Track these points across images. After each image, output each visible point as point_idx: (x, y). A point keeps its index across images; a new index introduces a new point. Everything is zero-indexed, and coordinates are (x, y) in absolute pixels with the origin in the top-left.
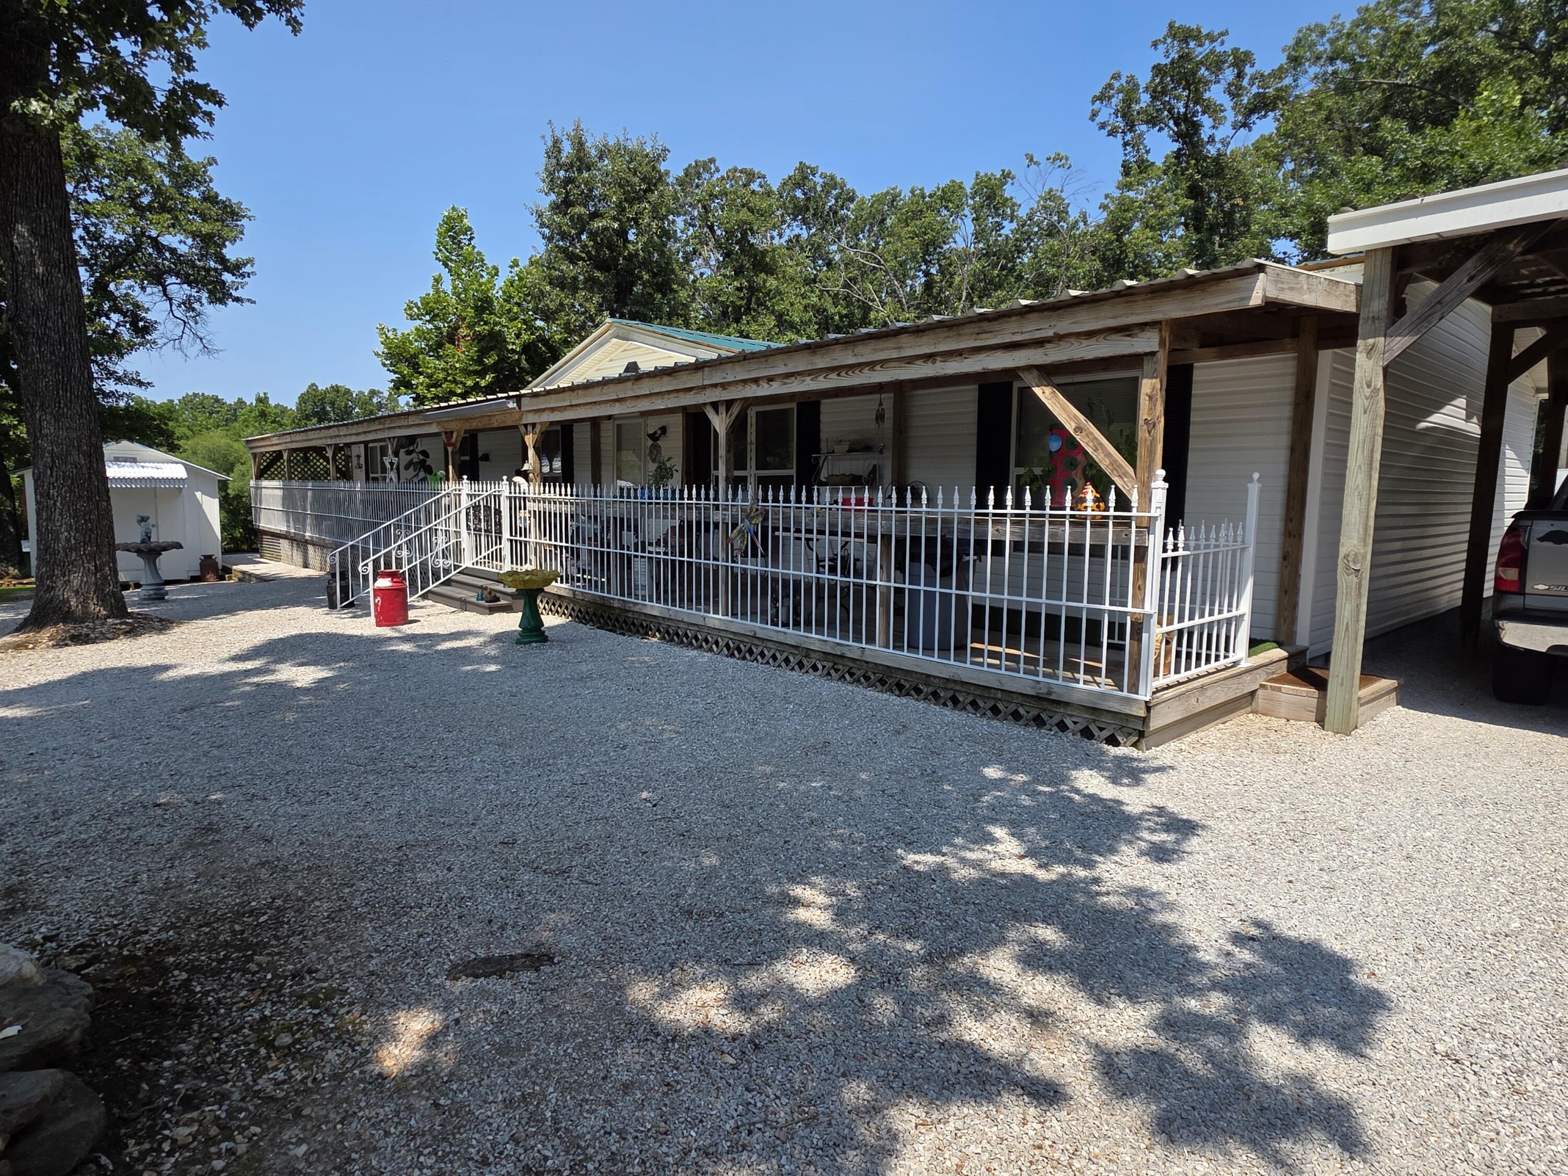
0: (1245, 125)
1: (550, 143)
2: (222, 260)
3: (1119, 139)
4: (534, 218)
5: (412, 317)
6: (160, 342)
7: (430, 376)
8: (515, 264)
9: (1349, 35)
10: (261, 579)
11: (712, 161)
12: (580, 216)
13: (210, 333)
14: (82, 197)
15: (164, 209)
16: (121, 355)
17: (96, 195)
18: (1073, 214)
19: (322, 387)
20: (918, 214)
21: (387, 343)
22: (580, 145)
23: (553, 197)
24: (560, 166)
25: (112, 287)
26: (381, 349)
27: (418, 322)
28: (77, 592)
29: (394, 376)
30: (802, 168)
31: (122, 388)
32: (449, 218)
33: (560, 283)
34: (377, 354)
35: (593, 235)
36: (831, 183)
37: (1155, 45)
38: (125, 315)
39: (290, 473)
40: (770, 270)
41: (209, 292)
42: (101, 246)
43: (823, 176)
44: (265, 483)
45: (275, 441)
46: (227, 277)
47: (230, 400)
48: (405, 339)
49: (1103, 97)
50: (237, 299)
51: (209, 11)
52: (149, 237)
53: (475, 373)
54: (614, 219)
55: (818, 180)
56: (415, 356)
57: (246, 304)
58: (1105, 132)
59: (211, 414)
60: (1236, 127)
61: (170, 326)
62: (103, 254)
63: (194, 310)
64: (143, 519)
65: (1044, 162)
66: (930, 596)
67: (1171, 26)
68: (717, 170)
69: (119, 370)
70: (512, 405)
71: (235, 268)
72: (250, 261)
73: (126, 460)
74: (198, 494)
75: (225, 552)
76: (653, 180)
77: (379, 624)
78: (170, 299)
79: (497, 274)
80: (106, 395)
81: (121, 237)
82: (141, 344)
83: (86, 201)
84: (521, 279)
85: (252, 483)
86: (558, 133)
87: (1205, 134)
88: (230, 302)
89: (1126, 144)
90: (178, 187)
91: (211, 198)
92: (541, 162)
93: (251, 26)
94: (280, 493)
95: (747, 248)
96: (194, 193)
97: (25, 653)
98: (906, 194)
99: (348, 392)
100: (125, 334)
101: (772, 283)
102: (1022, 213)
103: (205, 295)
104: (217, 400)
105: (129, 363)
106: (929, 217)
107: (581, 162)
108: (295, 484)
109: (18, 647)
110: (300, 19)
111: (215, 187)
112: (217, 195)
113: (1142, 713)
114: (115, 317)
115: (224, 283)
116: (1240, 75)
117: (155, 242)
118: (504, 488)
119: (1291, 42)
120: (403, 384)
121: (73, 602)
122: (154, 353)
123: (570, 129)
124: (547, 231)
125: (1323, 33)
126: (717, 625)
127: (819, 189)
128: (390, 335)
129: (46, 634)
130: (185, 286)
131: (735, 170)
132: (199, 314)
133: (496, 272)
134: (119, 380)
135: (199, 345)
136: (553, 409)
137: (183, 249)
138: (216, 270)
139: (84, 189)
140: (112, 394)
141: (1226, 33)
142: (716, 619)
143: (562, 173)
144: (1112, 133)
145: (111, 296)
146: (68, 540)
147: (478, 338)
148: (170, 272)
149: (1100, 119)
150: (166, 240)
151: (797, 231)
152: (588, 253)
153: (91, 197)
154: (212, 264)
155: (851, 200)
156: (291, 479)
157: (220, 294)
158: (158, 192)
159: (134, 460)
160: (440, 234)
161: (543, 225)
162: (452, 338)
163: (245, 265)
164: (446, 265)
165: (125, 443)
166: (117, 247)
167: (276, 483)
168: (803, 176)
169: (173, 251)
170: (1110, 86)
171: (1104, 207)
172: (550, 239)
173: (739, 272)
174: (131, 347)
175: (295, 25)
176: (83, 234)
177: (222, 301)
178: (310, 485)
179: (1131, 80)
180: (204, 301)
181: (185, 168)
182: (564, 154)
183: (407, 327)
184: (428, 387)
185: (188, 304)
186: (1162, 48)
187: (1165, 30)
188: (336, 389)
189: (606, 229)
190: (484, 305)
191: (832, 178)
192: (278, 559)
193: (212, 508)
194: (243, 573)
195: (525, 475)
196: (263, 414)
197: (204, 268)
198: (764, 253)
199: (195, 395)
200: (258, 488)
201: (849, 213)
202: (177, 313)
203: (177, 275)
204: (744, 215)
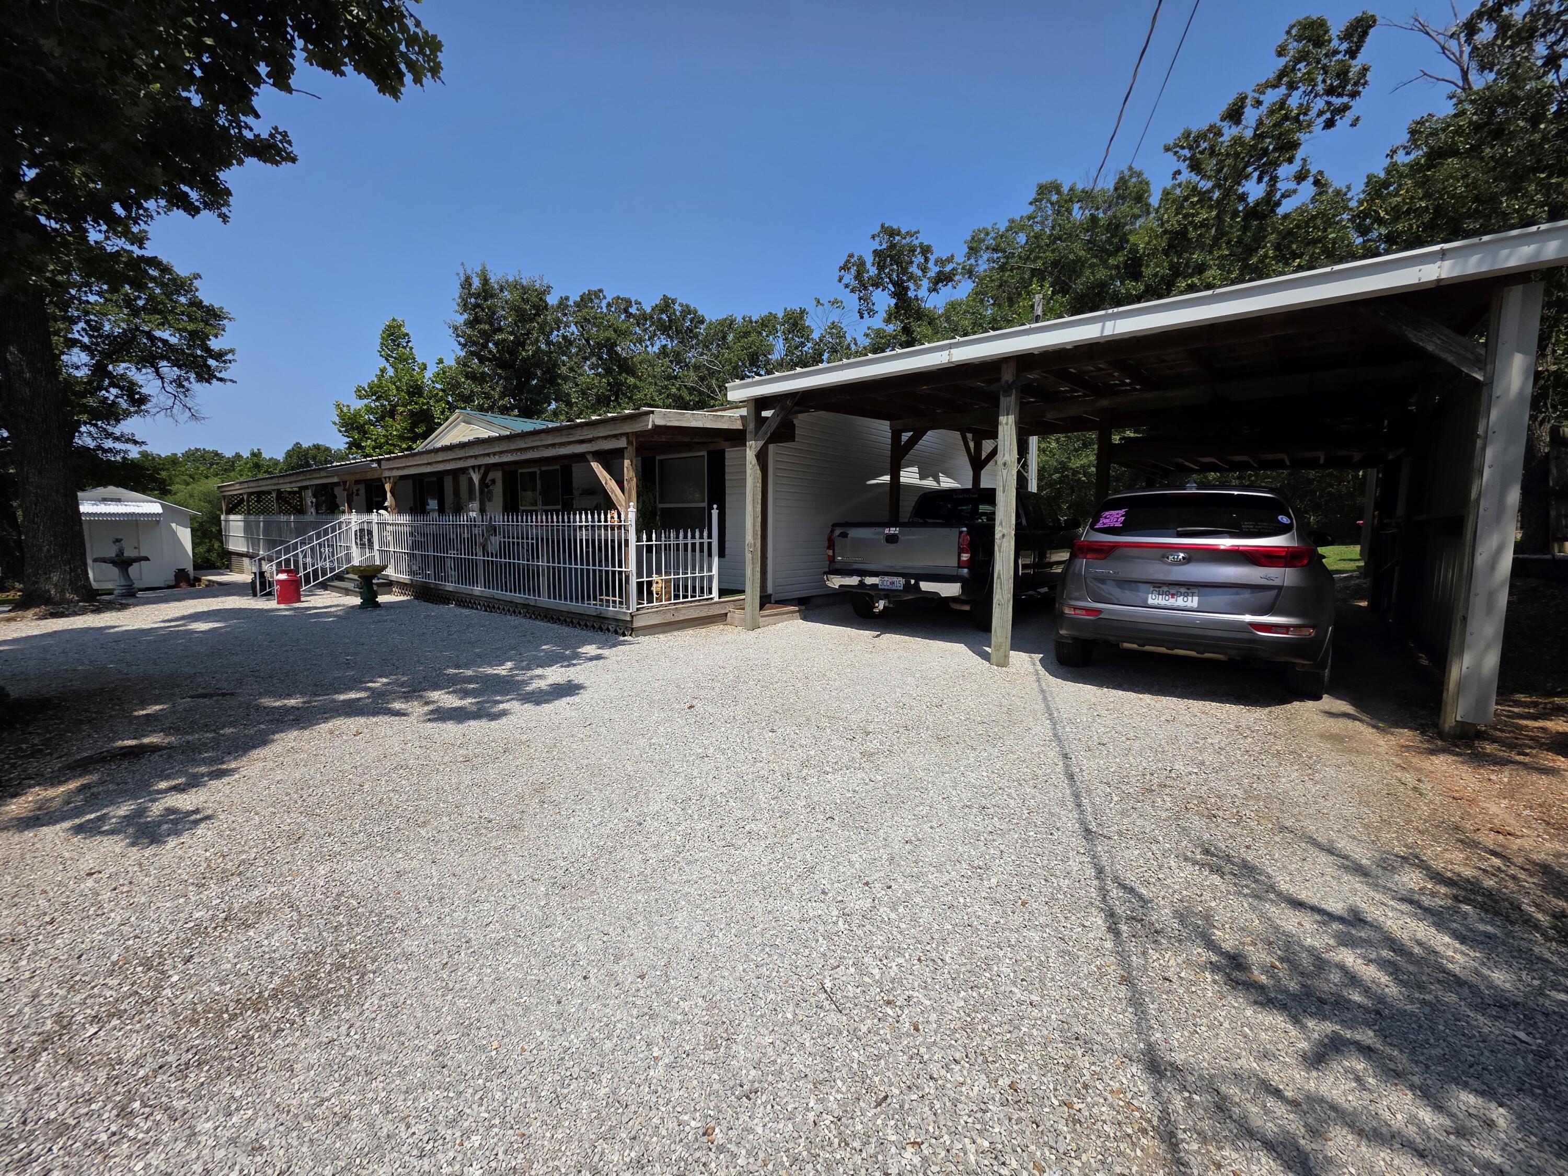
0: (935, 290)
1: (463, 279)
2: (208, 350)
3: (856, 296)
4: (451, 331)
5: (360, 397)
6: (154, 411)
7: (375, 440)
8: (441, 361)
9: (1002, 236)
10: (220, 584)
11: (601, 291)
12: (485, 331)
13: (197, 405)
14: (84, 298)
15: (155, 311)
16: (118, 421)
17: (97, 298)
18: (849, 339)
19: (305, 445)
20: (746, 334)
21: (342, 415)
22: (485, 281)
23: (466, 316)
24: (471, 295)
25: (110, 367)
26: (337, 420)
27: (366, 401)
28: (56, 585)
29: (348, 440)
30: (665, 299)
31: (118, 446)
32: (390, 326)
33: (473, 377)
34: (335, 423)
35: (496, 344)
36: (687, 310)
37: (873, 237)
38: (122, 388)
39: (249, 510)
40: (632, 372)
41: (196, 373)
42: (100, 336)
43: (681, 305)
44: (232, 517)
45: (237, 487)
46: (212, 362)
47: (229, 454)
48: (357, 413)
49: (845, 268)
50: (221, 380)
51: (154, 214)
52: (143, 331)
53: (409, 439)
54: (511, 333)
55: (677, 307)
56: (363, 426)
57: (229, 383)
58: (848, 290)
59: (212, 464)
60: (930, 291)
61: (162, 398)
62: (103, 343)
63: (183, 387)
64: (117, 541)
65: (827, 305)
66: (570, 569)
67: (882, 226)
68: (605, 297)
69: (117, 431)
70: (375, 465)
71: (219, 356)
72: (232, 351)
73: (112, 500)
74: (174, 525)
75: (196, 567)
76: (541, 307)
77: (279, 603)
78: (162, 378)
79: (425, 368)
80: (105, 451)
81: (117, 331)
82: (136, 412)
83: (88, 302)
84: (444, 372)
85: (223, 517)
86: (469, 272)
87: (911, 294)
88: (214, 381)
89: (860, 299)
90: (169, 295)
91: (196, 304)
92: (456, 291)
93: (193, 216)
94: (242, 524)
95: (614, 357)
96: (183, 300)
97: (13, 623)
98: (739, 320)
99: (328, 449)
100: (123, 404)
101: (631, 380)
102: (816, 336)
103: (192, 376)
104: (216, 454)
105: (126, 426)
106: (753, 336)
107: (486, 292)
108: (252, 518)
109: (9, 620)
110: (228, 214)
111: (200, 295)
112: (201, 302)
113: (628, 619)
114: (114, 391)
115: (209, 367)
116: (927, 260)
117: (149, 335)
118: (374, 517)
119: (969, 238)
120: (355, 445)
121: (52, 592)
122: (148, 418)
123: (478, 269)
124: (462, 340)
125: (987, 234)
126: (478, 593)
127: (678, 313)
128: (345, 410)
129: (30, 613)
130: (175, 369)
131: (618, 298)
132: (188, 390)
133: (424, 367)
134: (117, 439)
135: (187, 413)
136: (398, 468)
137: (174, 340)
138: (202, 356)
139: (86, 292)
140: (110, 450)
141: (918, 232)
142: (478, 590)
143: (473, 300)
144: (852, 291)
145: (110, 375)
146: (49, 551)
147: (412, 414)
148: (163, 357)
149: (845, 281)
150: (158, 333)
151: (664, 342)
152: (494, 355)
153: (92, 298)
154: (199, 352)
155: (702, 322)
156: (249, 514)
157: (206, 375)
158: (151, 298)
159: (119, 500)
160: (383, 338)
161: (458, 336)
162: (392, 413)
163: (226, 354)
164: (387, 360)
165: (111, 488)
166: (115, 337)
167: (239, 517)
168: (666, 305)
169: (165, 342)
170: (848, 261)
171: (867, 335)
172: (464, 346)
173: (608, 371)
174: (127, 414)
175: (224, 218)
176: (85, 326)
177: (208, 381)
178: (261, 518)
179: (860, 258)
180: (192, 380)
181: (174, 280)
182: (474, 286)
183: (358, 405)
184: (374, 448)
185: (178, 382)
186: (877, 239)
187: (879, 229)
188: (317, 447)
189: (504, 340)
190: (416, 390)
191: (688, 306)
192: (242, 572)
193: (185, 535)
194: (209, 581)
195: (386, 509)
196: (257, 466)
197: (192, 355)
198: (625, 359)
199: (197, 450)
200: (227, 521)
201: (702, 329)
202: (168, 389)
203: (169, 360)
204: (610, 333)
